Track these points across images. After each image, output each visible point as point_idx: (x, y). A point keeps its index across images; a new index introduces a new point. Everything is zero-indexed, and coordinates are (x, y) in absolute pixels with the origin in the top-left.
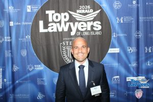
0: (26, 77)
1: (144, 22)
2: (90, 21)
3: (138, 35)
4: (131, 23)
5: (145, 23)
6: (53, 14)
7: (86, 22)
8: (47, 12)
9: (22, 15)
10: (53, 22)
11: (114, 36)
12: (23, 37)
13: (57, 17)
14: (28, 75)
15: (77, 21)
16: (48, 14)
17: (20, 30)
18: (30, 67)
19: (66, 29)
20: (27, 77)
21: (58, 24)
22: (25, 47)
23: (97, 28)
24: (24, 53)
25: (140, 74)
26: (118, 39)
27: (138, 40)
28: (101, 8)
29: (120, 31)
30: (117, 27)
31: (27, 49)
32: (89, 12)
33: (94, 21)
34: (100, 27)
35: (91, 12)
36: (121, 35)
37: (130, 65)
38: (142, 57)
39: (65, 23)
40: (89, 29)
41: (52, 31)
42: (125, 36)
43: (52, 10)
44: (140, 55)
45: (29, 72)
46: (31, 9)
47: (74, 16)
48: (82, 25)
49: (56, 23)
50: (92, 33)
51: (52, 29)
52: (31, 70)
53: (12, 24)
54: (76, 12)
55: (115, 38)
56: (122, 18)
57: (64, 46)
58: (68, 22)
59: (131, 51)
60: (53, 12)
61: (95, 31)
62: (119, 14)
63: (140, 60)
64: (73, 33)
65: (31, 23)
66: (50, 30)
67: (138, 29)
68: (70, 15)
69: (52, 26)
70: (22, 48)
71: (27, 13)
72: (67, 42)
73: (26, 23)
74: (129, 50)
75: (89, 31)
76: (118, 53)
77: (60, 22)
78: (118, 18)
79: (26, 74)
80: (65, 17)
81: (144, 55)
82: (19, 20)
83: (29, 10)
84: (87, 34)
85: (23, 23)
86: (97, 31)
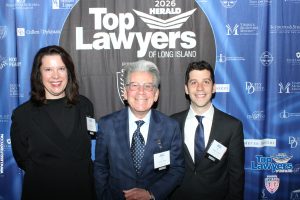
1: (278, 35)
3: (267, 59)
4: (255, 37)
5: (282, 36)
6: (103, 15)
7: (167, 32)
8: (92, 11)
10: (103, 30)
11: (221, 60)
13: (111, 21)
15: (150, 30)
16: (93, 15)
19: (128, 45)
21: (113, 35)
23: (188, 44)
25: (268, 135)
26: (229, 66)
27: (266, 69)
29: (231, 52)
32: (173, 13)
34: (193, 43)
36: (234, 59)
37: (248, 117)
38: (273, 103)
41: (101, 48)
42: (241, 61)
43: (101, 7)
44: (270, 99)
46: (61, 4)
47: (145, 20)
48: (159, 37)
50: (179, 54)
51: (101, 44)
54: (148, 13)
55: (222, 64)
56: (237, 26)
59: (252, 89)
60: (104, 10)
61: (184, 50)
62: (231, 18)
63: (270, 106)
64: (141, 53)
65: (60, 32)
66: (96, 45)
67: (267, 48)
68: (137, 18)
69: (101, 38)
71: (52, 11)
73: (51, 32)
74: (248, 88)
76: (227, 93)
77: (116, 31)
78: (228, 27)
80: (127, 21)
81: (276, 98)
82: (36, 26)
84: (168, 55)
85: (45, 32)
86: (188, 50)
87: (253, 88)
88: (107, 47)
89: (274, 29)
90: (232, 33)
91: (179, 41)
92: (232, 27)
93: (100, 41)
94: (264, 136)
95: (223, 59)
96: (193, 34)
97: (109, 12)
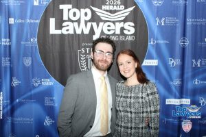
0: (29, 94)
1: (193, 25)
2: (120, 21)
3: (184, 42)
4: (176, 27)
5: (195, 27)
6: (69, 10)
7: (114, 22)
8: (61, 7)
9: (26, 9)
10: (69, 20)
11: (152, 43)
12: (26, 40)
13: (75, 14)
14: (33, 92)
15: (102, 21)
16: (62, 10)
17: (22, 31)
18: (36, 82)
19: (87, 31)
20: (31, 95)
21: (76, 24)
22: (30, 54)
23: (129, 31)
24: (28, 62)
25: (184, 96)
26: (157, 47)
27: (183, 50)
28: (135, 4)
29: (159, 37)
30: (156, 30)
31: (31, 57)
32: (119, 9)
33: (125, 21)
34: (133, 31)
35: (121, 9)
36: (161, 42)
37: (171, 83)
38: (188, 73)
39: (86, 22)
40: (118, 32)
42: (166, 44)
43: (68, 4)
44: (186, 71)
45: (34, 87)
46: (40, 2)
47: (99, 14)
48: (109, 26)
49: (73, 21)
50: (122, 38)
51: (68, 30)
52: (36, 85)
53: (12, 21)
54: (101, 9)
55: (153, 45)
56: (163, 19)
57: (83, 54)
58: (90, 21)
59: (173, 64)
60: (70, 6)
61: (126, 35)
62: (159, 13)
63: (186, 76)
65: (38, 21)
66: (64, 31)
67: (184, 35)
68: (93, 12)
69: (68, 26)
70: (25, 55)
71: (33, 7)
72: (88, 49)
73: (32, 21)
74: (171, 63)
75: (117, 35)
76: (156, 66)
77: (79, 21)
78: (157, 19)
79: (30, 90)
80: (86, 14)
81: (190, 70)
82: (23, 17)
83: (36, 3)
84: (114, 38)
85: (28, 21)
86: (128, 35)
87: (175, 62)
88: (71, 32)
89: (189, 21)
90: (160, 24)
91: (122, 29)
92: (160, 20)
93: (67, 28)
94: (181, 97)
95: (154, 42)
96: (132, 24)
97: (73, 7)
